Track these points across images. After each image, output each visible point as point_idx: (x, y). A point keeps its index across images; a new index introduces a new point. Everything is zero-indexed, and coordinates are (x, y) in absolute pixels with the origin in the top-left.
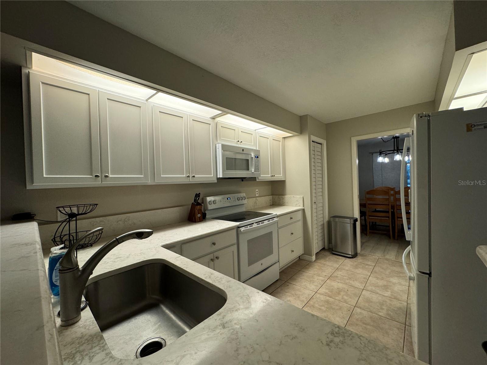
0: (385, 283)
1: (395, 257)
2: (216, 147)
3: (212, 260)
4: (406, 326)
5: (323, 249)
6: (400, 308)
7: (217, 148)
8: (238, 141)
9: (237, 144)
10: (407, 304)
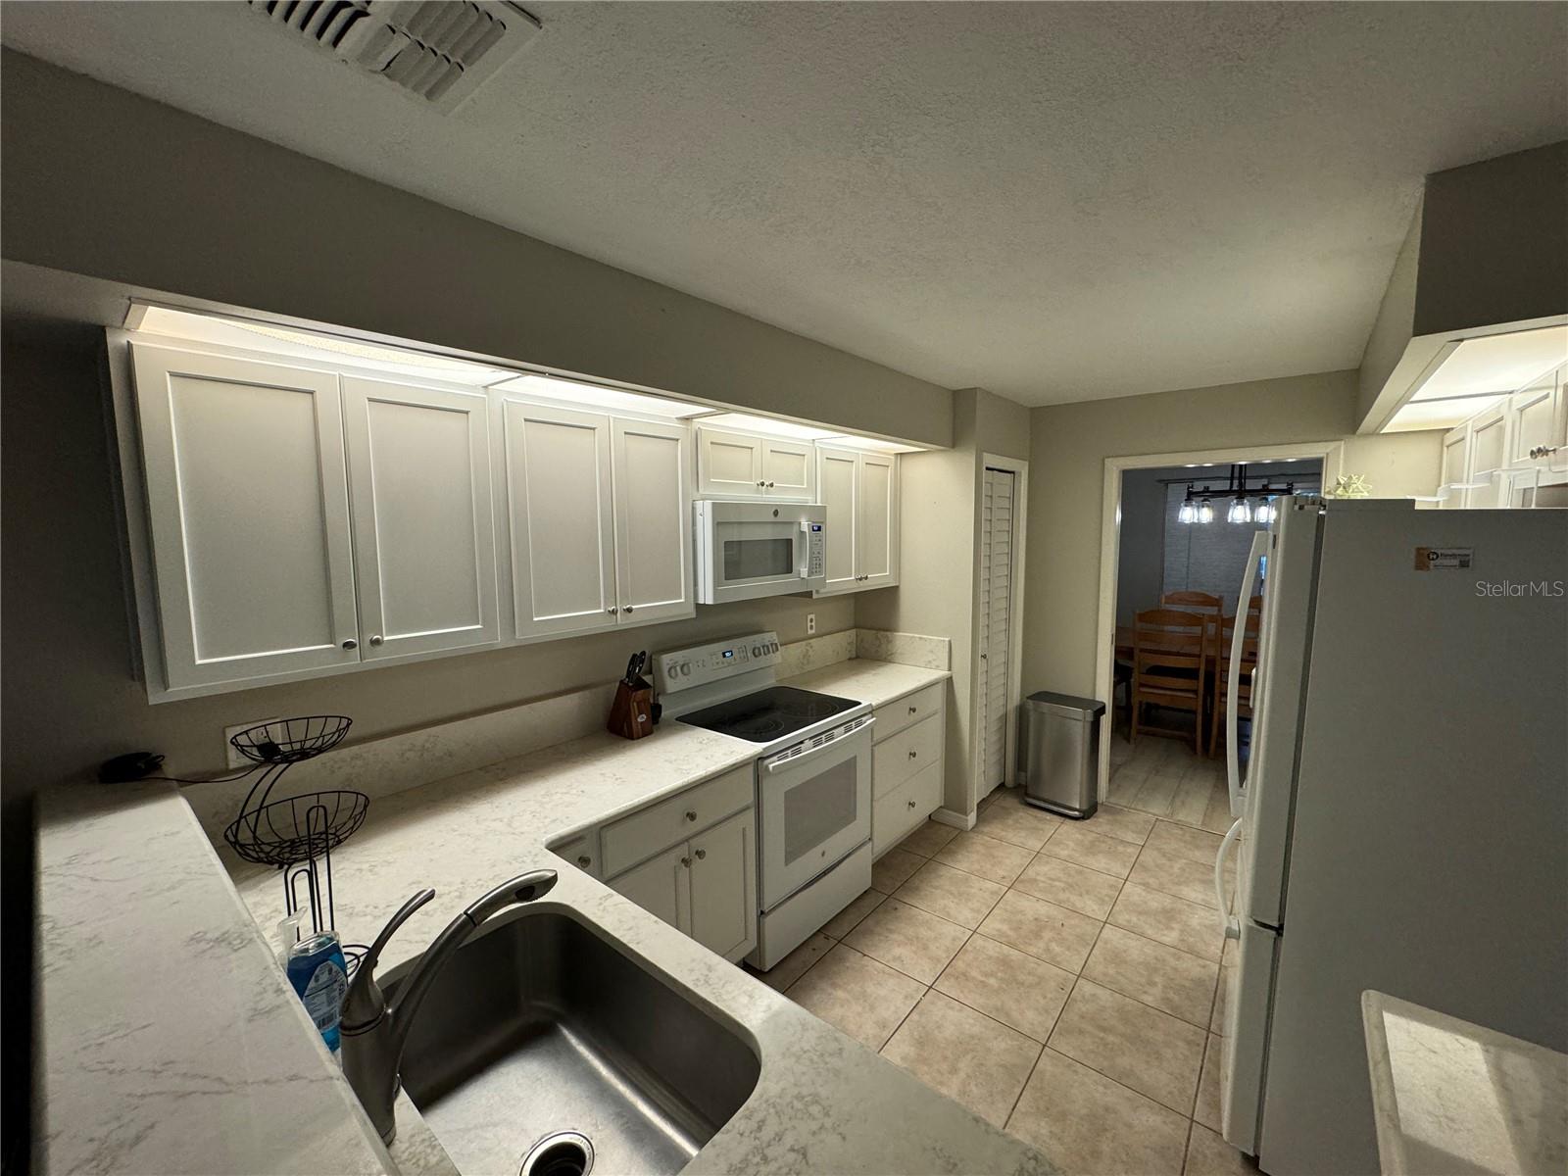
0: (1168, 902)
1: (1201, 818)
2: (693, 508)
3: (686, 862)
4: (1210, 1035)
5: (1001, 787)
6: (1199, 982)
7: (698, 514)
8: (763, 484)
9: (758, 491)
10: (1220, 969)
